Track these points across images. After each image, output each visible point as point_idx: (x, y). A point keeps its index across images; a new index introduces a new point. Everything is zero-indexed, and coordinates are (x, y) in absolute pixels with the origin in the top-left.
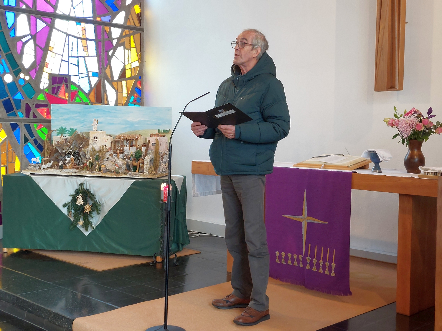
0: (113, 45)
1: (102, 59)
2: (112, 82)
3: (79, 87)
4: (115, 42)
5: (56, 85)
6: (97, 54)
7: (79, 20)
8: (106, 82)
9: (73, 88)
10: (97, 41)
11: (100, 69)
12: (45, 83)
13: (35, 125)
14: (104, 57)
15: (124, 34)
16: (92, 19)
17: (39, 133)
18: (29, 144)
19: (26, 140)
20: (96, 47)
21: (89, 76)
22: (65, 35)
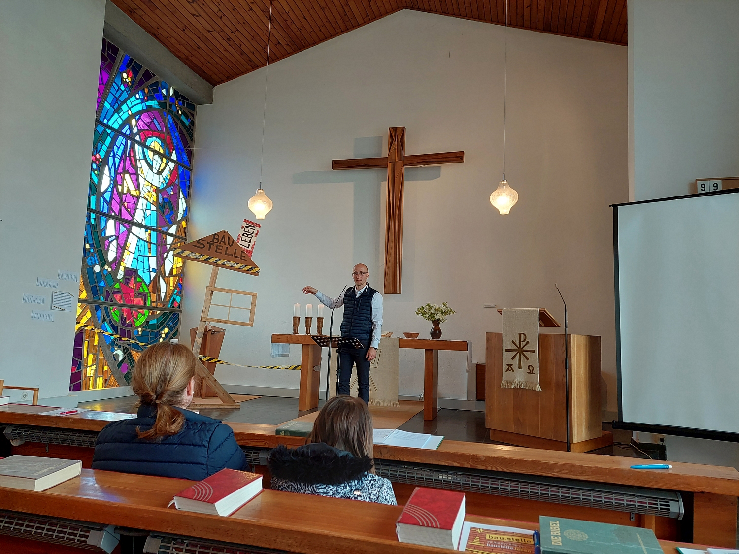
0: (167, 250)
1: (159, 259)
2: (164, 277)
3: (142, 279)
4: (168, 247)
5: (128, 277)
6: (156, 254)
7: (147, 228)
8: (161, 277)
9: (139, 280)
10: (157, 245)
11: (157, 266)
12: (121, 275)
13: (111, 308)
14: (161, 257)
15: (174, 242)
16: (155, 228)
17: (114, 315)
18: (106, 323)
19: (104, 320)
20: (156, 250)
21: (150, 272)
22: (137, 239)
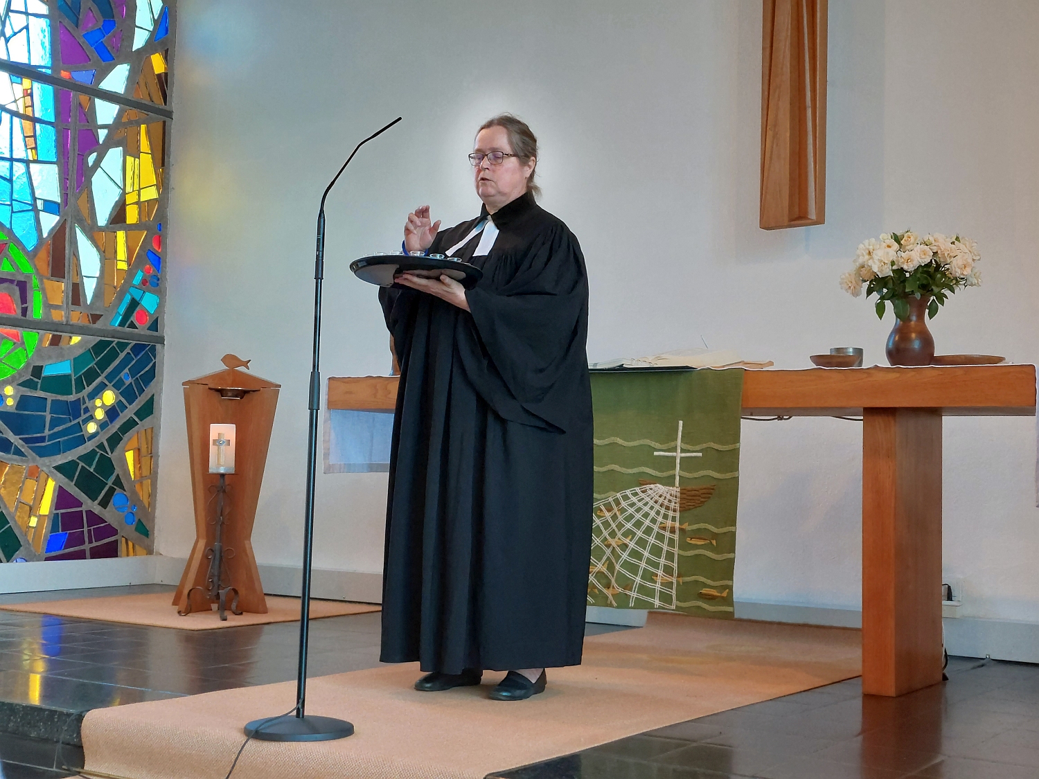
0: (98, 142)
1: (70, 173)
2: (92, 230)
4: (102, 134)
6: (58, 157)
10: (61, 127)
11: (64, 196)
14: (75, 167)
15: (124, 120)
21: (35, 210)
